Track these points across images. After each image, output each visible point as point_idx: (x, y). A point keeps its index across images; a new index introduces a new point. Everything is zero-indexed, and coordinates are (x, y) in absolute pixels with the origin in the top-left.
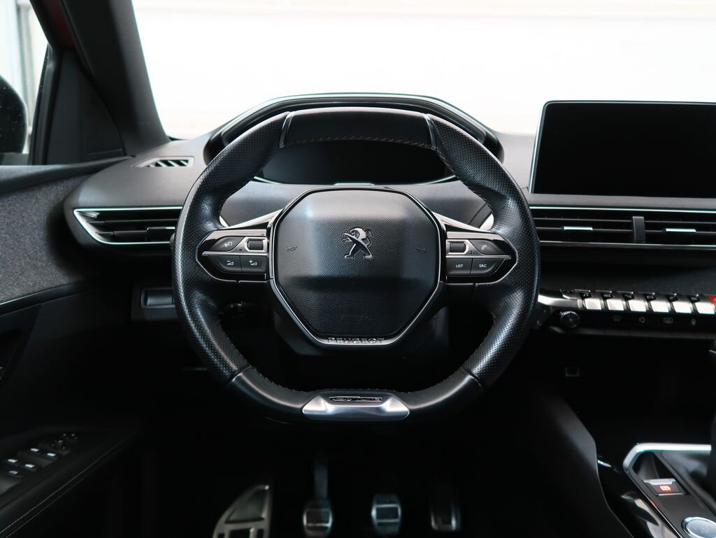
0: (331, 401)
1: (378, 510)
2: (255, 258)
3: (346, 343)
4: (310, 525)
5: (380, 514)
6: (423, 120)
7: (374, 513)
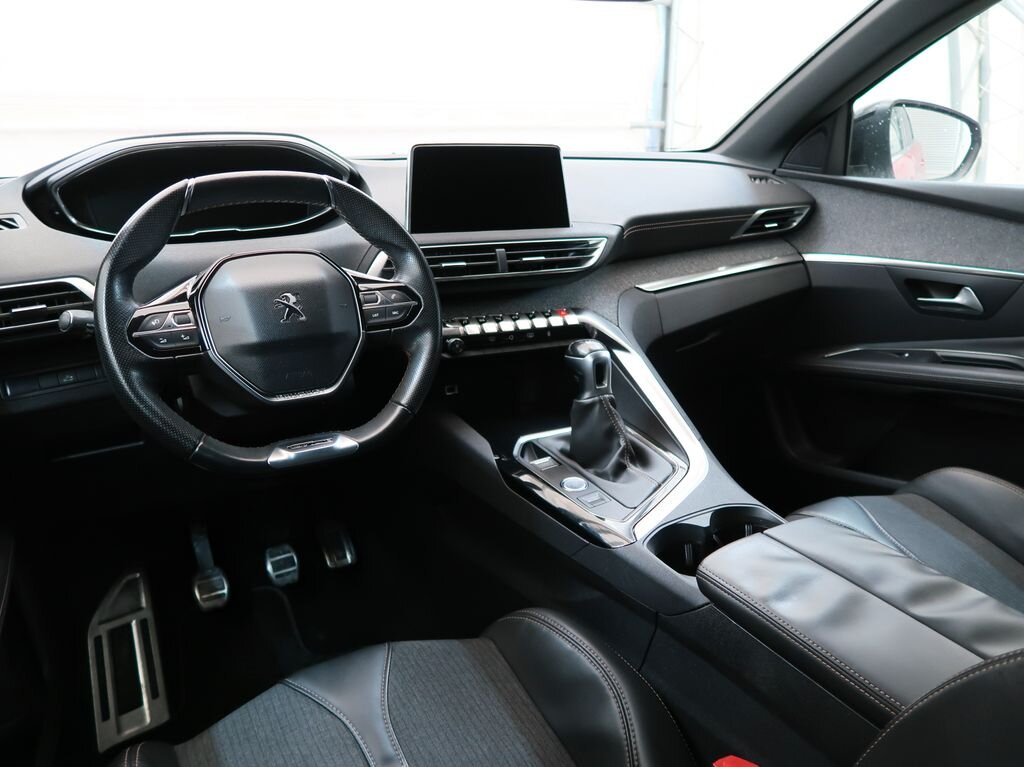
0: (290, 449)
1: (272, 563)
2: (186, 333)
3: (293, 398)
4: (205, 596)
5: (276, 567)
6: (322, 182)
7: (269, 568)
